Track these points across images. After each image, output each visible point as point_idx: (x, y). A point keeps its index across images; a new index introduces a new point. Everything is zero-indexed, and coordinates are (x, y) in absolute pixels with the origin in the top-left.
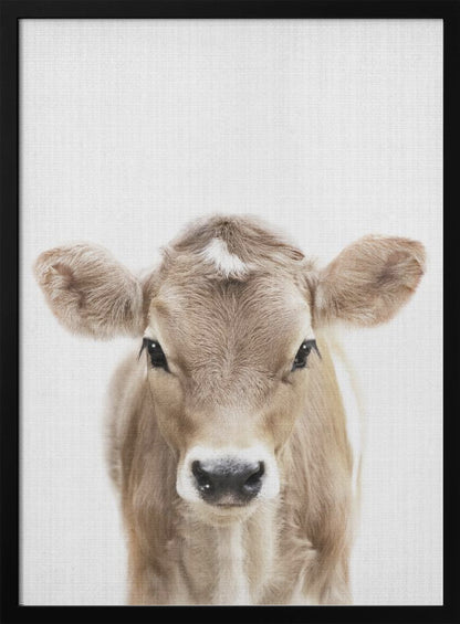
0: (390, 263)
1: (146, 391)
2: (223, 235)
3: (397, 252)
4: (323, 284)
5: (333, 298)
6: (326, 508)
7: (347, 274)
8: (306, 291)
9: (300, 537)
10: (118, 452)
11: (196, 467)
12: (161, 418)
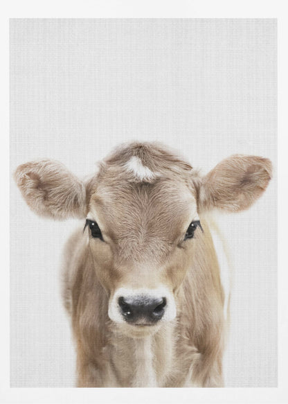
0: (249, 172)
1: (88, 253)
2: (138, 155)
3: (253, 165)
4: (205, 185)
5: (211, 194)
6: (207, 327)
7: (220, 179)
8: (193, 190)
9: (190, 345)
10: (70, 291)
11: (121, 301)
12: (98, 270)
